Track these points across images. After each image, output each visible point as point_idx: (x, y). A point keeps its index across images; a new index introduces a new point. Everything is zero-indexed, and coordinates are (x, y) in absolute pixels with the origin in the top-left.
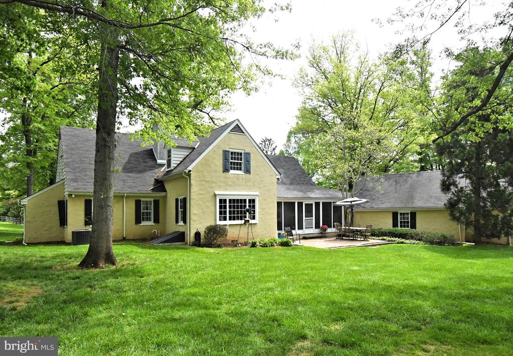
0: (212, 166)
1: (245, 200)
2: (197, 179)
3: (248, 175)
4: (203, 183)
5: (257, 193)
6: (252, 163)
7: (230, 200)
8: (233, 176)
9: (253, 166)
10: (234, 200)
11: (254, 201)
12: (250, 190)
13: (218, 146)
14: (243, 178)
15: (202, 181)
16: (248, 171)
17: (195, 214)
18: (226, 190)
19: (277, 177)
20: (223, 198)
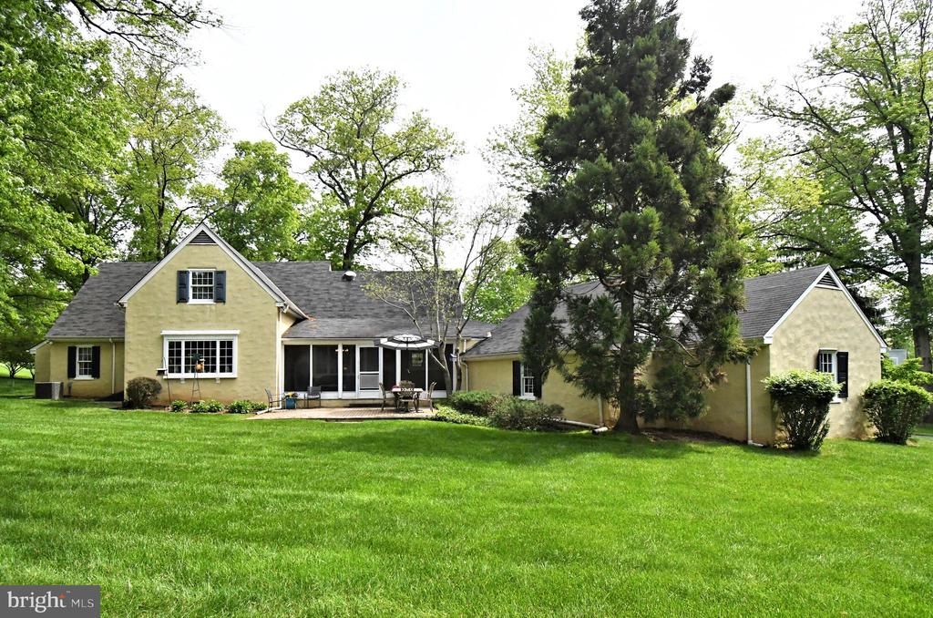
0: (160, 295)
1: (214, 344)
2: (135, 315)
3: (221, 305)
4: (145, 319)
5: (238, 332)
6: (228, 287)
7: (187, 344)
8: (194, 307)
9: (230, 291)
10: (194, 343)
11: (230, 344)
12: (225, 327)
13: (168, 266)
14: (211, 310)
15: (143, 316)
16: (220, 299)
17: (131, 363)
18: (182, 328)
19: (278, 305)
20: (175, 339)
